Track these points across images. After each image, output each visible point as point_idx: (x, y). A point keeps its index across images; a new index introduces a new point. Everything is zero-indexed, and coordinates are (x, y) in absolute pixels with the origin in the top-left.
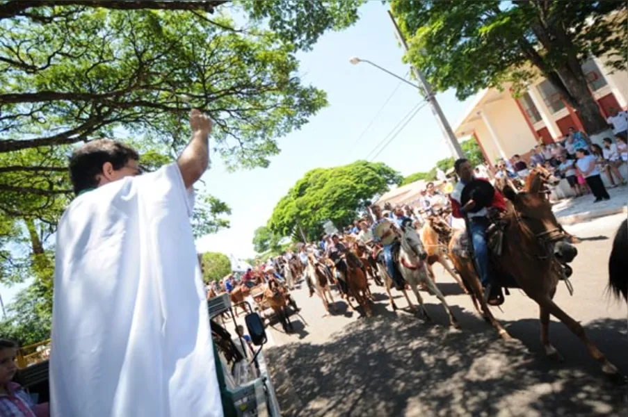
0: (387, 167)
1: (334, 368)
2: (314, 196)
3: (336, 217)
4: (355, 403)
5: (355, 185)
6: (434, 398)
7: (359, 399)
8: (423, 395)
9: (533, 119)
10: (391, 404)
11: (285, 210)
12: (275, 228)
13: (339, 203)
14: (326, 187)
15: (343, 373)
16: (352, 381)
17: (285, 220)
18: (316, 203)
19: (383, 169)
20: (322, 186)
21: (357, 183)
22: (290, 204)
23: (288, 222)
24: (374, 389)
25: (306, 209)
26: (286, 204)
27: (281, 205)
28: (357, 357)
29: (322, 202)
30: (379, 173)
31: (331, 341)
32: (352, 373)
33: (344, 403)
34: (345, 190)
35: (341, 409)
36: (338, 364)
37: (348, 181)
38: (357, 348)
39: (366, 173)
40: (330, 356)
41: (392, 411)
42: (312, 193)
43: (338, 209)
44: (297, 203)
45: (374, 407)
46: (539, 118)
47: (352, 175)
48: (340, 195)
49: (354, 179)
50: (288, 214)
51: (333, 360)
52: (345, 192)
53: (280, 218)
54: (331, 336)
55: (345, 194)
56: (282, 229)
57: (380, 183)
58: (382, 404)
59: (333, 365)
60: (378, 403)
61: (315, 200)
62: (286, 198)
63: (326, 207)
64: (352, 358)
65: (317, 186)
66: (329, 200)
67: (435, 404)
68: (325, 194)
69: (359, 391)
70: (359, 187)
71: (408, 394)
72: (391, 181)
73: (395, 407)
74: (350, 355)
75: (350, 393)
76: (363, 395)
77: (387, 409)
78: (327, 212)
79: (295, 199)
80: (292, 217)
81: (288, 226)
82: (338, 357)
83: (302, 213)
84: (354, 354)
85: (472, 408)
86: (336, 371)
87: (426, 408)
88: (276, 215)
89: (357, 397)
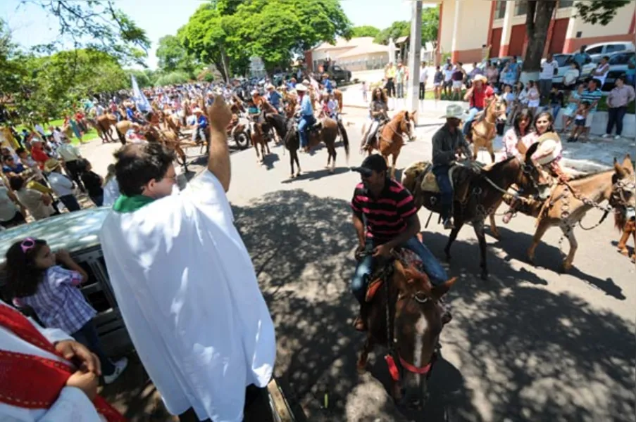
0: (342, 10)
1: (252, 230)
2: (249, 19)
3: (270, 59)
4: (268, 260)
5: (300, 24)
6: (323, 266)
7: (271, 258)
8: (316, 262)
9: (497, 13)
10: (294, 265)
11: (206, 26)
12: (190, 46)
13: (276, 42)
14: (265, 13)
15: (260, 235)
16: (267, 244)
17: (206, 40)
18: (248, 31)
19: (337, 13)
20: (258, 10)
21: (303, 22)
22: (213, 20)
23: (208, 44)
24: (284, 253)
25: (234, 35)
26: (208, 18)
27: (201, 16)
28: (272, 225)
29: (256, 33)
30: (331, 17)
31: (251, 205)
32: (268, 237)
33: (260, 259)
34: (287, 26)
35: (256, 263)
36: (256, 228)
37: (293, 14)
38: (273, 218)
39: (316, 12)
40: (249, 219)
41: (293, 270)
42: (246, 14)
43: (274, 51)
44: (223, 21)
45: (282, 265)
46: (502, 15)
47: (300, 8)
48: (279, 32)
49: (301, 15)
50: (209, 33)
51: (252, 223)
52: (286, 30)
53: (199, 36)
54: (251, 201)
55: (285, 32)
56: (200, 52)
57: (328, 31)
58: (288, 264)
59: (252, 228)
60: (285, 263)
61: (248, 27)
62: (208, 7)
63: (260, 42)
64: (269, 225)
65: (252, 7)
66: (265, 34)
67: (323, 270)
68: (262, 23)
69: (272, 252)
70: (304, 28)
71: (307, 260)
72: (340, 32)
73: (296, 268)
74: (266, 223)
75: (264, 252)
76: (275, 255)
77: (291, 267)
78: (260, 49)
79: (222, 14)
80: (215, 40)
81: (207, 51)
82: (257, 221)
83: (228, 39)
84: (270, 222)
85: (345, 277)
86: (254, 233)
87: (317, 271)
88: (193, 28)
89: (270, 256)
